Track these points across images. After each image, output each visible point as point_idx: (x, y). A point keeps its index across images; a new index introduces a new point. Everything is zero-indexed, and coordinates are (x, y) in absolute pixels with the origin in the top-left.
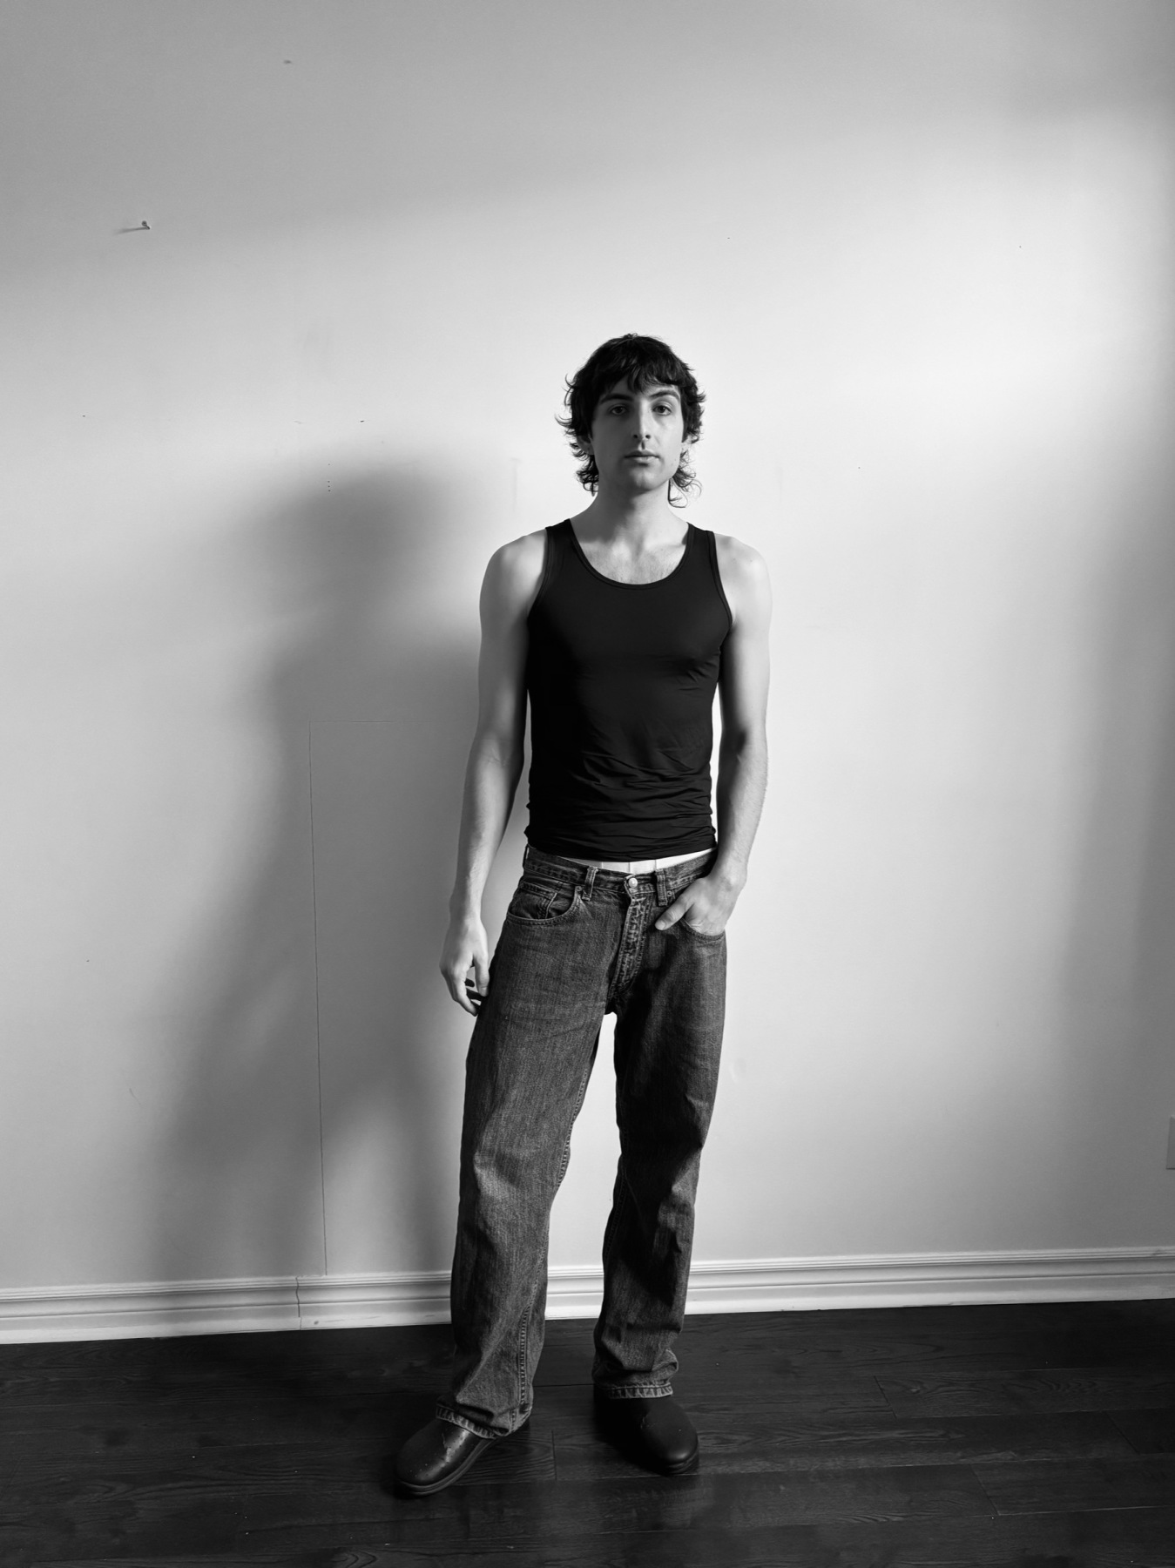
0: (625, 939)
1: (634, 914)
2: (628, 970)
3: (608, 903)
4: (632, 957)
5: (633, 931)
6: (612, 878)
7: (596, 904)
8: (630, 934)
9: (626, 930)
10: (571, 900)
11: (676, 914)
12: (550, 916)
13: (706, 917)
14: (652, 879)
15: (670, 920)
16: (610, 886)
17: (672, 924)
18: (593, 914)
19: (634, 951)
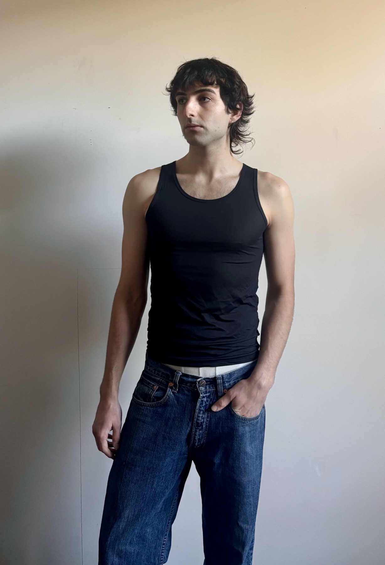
18: (178, 401)
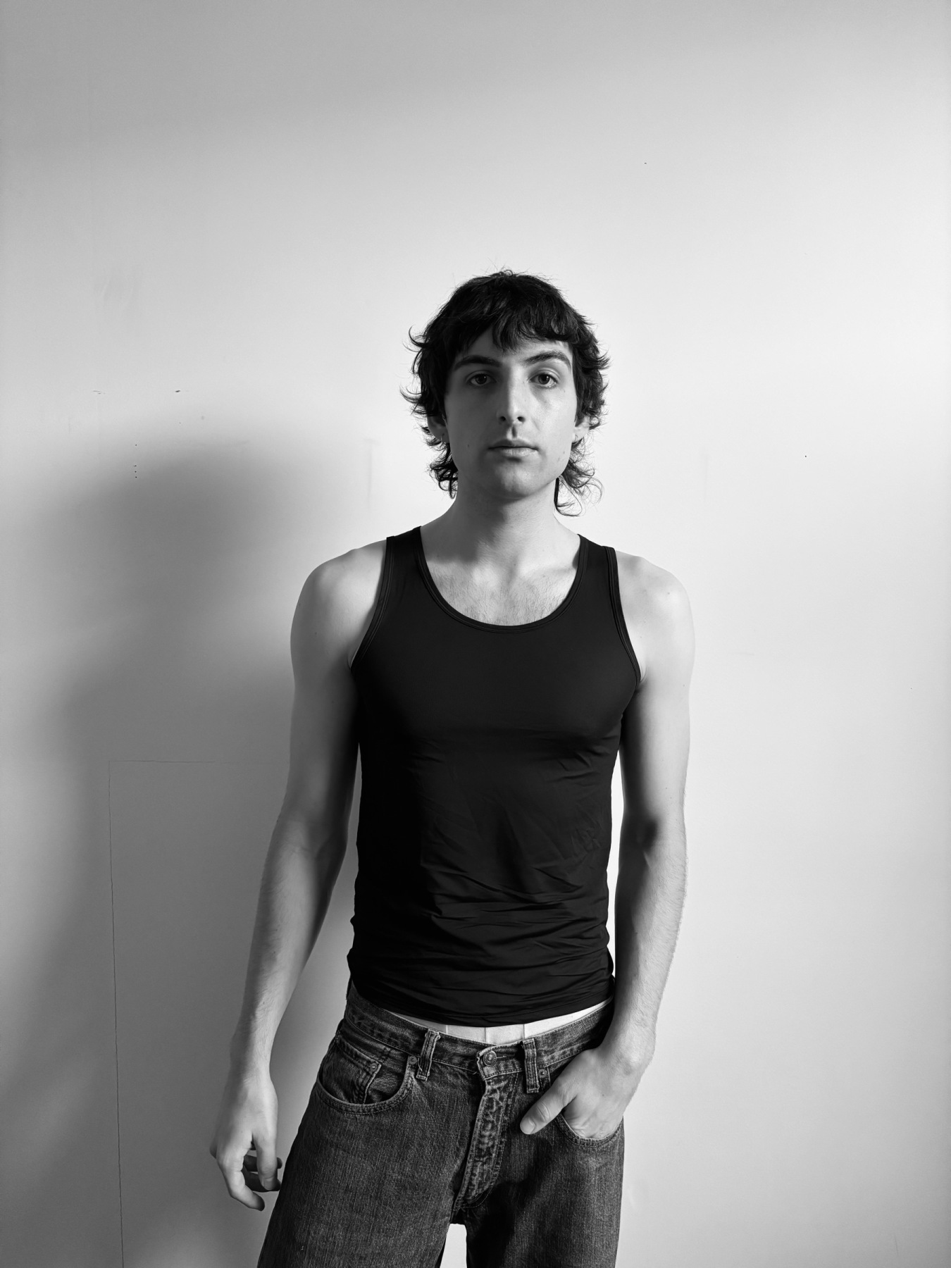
0: (475, 1143)
1: (489, 1107)
2: (480, 1184)
3: (454, 1086)
4: (485, 1167)
5: (487, 1133)
6: (460, 1049)
7: (436, 1086)
8: (482, 1136)
9: (477, 1131)
10: (400, 1077)
11: (550, 1110)
12: (370, 1100)
13: (595, 1114)
14: (517, 1051)
15: (541, 1120)
16: (456, 1060)
17: (544, 1125)
18: (431, 1101)
19: (490, 1159)
